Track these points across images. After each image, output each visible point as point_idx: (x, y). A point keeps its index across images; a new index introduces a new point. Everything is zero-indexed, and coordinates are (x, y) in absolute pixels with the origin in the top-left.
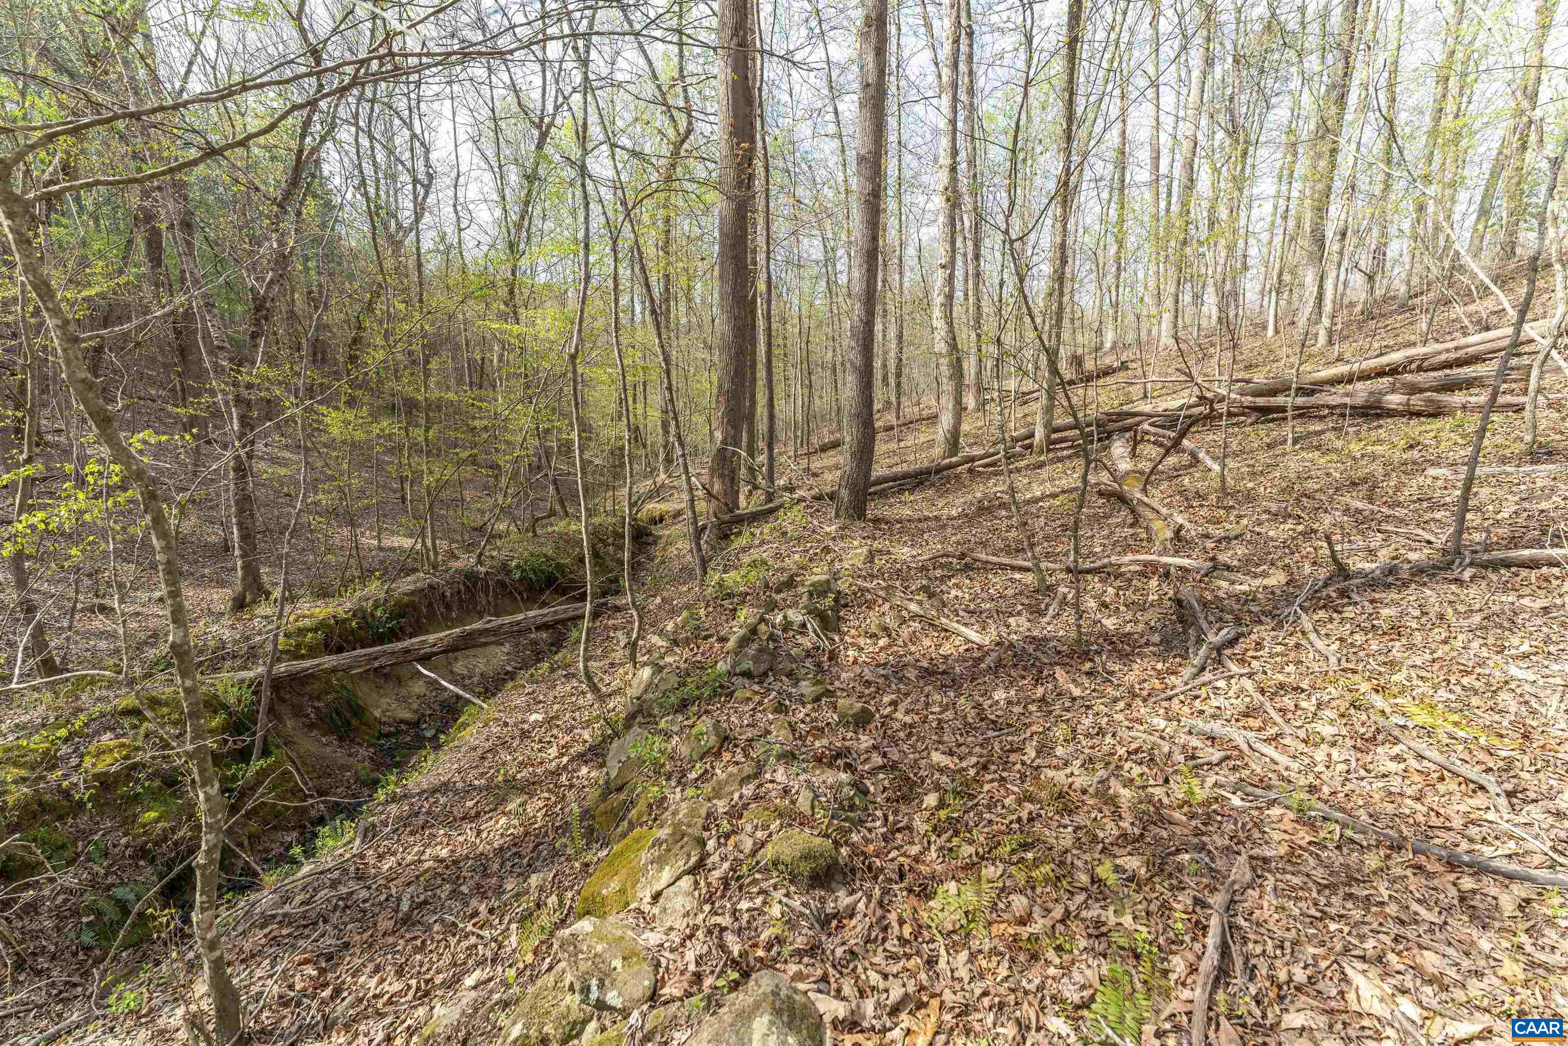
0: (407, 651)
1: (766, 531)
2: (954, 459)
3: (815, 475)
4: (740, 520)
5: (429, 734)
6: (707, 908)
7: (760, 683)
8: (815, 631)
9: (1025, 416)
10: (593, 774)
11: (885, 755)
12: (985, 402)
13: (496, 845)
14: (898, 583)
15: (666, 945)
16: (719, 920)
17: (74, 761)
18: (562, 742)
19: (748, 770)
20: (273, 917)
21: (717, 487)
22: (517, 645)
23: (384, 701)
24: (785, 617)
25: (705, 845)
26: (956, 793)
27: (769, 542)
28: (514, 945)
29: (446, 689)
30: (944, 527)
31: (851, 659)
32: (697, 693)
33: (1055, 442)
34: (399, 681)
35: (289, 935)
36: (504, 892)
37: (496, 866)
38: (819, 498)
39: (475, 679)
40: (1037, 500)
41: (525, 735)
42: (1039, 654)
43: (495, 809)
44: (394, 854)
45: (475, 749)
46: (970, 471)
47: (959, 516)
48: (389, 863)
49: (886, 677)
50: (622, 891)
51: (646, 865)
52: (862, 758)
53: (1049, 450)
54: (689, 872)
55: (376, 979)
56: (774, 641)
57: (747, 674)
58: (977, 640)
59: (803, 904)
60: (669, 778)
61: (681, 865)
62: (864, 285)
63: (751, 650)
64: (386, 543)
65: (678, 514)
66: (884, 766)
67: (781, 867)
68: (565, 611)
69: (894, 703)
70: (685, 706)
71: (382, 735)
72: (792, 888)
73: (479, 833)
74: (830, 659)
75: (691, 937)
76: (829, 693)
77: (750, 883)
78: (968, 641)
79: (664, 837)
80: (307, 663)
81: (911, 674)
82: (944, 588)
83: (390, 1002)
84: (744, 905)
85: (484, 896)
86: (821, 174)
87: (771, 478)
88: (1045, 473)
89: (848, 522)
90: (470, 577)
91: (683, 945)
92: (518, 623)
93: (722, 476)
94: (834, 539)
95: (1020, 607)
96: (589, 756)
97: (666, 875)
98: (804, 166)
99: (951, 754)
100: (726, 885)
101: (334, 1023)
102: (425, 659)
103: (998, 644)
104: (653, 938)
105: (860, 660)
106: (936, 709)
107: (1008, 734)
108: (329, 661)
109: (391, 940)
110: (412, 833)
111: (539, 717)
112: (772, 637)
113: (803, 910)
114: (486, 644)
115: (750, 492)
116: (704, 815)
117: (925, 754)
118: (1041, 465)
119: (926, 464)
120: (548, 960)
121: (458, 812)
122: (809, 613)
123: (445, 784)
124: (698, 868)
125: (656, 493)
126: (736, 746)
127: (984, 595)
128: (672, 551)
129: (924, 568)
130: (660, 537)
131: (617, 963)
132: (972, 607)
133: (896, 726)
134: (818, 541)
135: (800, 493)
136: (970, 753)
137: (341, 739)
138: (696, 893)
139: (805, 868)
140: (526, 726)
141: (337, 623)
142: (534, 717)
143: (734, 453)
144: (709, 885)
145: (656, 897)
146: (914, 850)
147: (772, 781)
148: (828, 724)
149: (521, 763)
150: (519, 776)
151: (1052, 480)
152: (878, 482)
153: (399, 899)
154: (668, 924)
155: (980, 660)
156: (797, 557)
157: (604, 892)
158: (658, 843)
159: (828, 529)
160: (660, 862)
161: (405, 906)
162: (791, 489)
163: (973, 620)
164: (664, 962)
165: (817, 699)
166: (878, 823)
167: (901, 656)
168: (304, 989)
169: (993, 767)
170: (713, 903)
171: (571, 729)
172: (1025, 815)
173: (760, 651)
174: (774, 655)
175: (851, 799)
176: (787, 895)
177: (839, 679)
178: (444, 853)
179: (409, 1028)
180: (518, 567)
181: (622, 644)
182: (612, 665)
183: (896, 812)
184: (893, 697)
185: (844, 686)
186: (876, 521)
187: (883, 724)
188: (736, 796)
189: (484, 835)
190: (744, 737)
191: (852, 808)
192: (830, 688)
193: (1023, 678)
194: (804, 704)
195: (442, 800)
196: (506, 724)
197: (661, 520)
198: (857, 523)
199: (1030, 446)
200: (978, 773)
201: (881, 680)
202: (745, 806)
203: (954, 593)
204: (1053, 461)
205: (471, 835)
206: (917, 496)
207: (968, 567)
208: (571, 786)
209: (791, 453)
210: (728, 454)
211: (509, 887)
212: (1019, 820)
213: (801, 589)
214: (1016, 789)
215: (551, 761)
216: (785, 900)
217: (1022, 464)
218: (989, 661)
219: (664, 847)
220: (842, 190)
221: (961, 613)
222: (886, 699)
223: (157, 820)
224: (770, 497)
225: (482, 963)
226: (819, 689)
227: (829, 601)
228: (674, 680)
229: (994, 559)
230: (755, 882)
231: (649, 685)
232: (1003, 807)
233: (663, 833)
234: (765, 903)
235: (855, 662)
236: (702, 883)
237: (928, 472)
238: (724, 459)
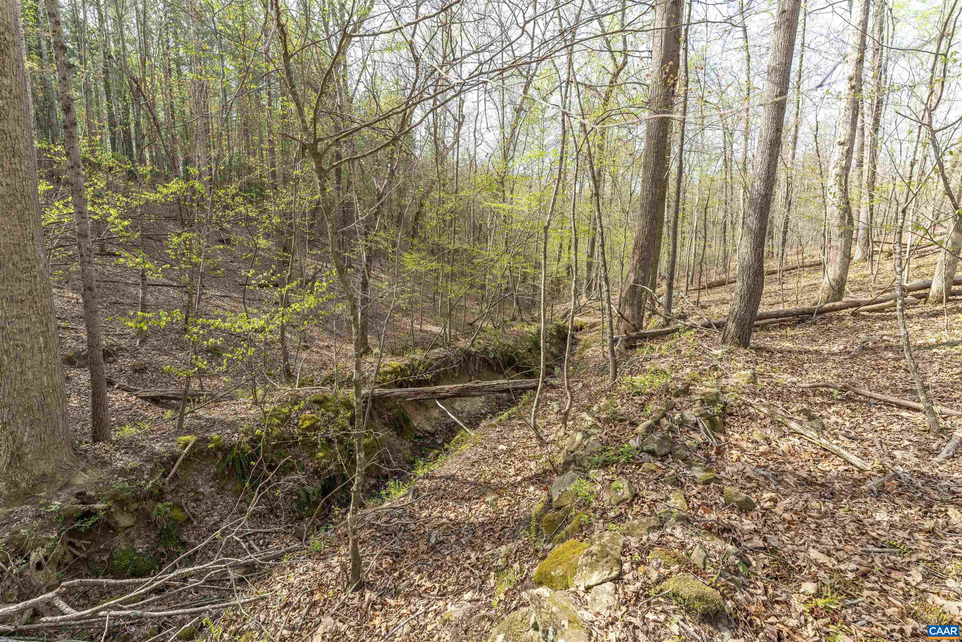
0: (434, 393)
1: (663, 347)
2: (838, 304)
3: (703, 307)
4: (644, 337)
5: (439, 442)
6: (624, 609)
7: (662, 461)
8: (705, 430)
9: (918, 267)
10: (537, 492)
11: (765, 540)
12: (874, 253)
13: (480, 520)
14: (779, 403)
15: (596, 623)
16: (633, 620)
17: (296, 421)
18: (517, 467)
19: (654, 522)
20: (374, 525)
21: (628, 312)
22: (488, 398)
23: (419, 418)
24: (682, 416)
25: (622, 565)
26: (834, 590)
27: (666, 356)
28: (493, 585)
29: (449, 417)
30: (825, 360)
31: (735, 457)
32: (615, 458)
33: (954, 294)
34: (427, 408)
35: (380, 537)
36: (484, 550)
37: (480, 533)
38: (708, 326)
39: (465, 414)
40: (930, 347)
41: (496, 456)
42: (928, 489)
43: (479, 498)
44: (427, 508)
45: (469, 459)
46: (854, 314)
47: (841, 353)
48: (425, 513)
49: (766, 478)
50: (564, 577)
51: (581, 565)
52: (746, 537)
53: (948, 301)
54: (612, 580)
55: (418, 576)
56: (673, 432)
57: (652, 453)
58: (859, 464)
59: (695, 631)
60: (595, 511)
61: (606, 574)
62: (765, 167)
63: (657, 436)
64: (424, 327)
65: (594, 325)
66: (765, 548)
67: (679, 599)
68: (521, 383)
69: (774, 501)
70: (607, 466)
71: (417, 437)
72: (688, 617)
73: (471, 510)
74: (718, 453)
75: (612, 624)
76: (717, 480)
77: (655, 603)
78: (847, 462)
79: (594, 551)
80: (387, 391)
81: (791, 480)
82: (824, 413)
83: (425, 591)
84: (651, 616)
85: (473, 549)
86: (727, 79)
87: (669, 307)
88: (941, 322)
89: (733, 347)
90: (468, 354)
91: (607, 626)
92: (493, 386)
93: (632, 305)
94: (721, 360)
95: (907, 443)
96: (534, 480)
97: (595, 578)
98: (712, 74)
99: (829, 554)
100: (638, 599)
101: (399, 593)
102: (442, 399)
103: (880, 472)
104: (588, 616)
105: (743, 460)
106: (815, 514)
107: (891, 553)
108: (397, 391)
109: (425, 557)
110: (437, 500)
111: (504, 448)
112: (671, 429)
113: (696, 635)
114: (474, 396)
115: (650, 316)
116: (621, 544)
117: (802, 548)
118: (936, 315)
119: (807, 306)
120: (515, 602)
121: (460, 494)
122: (701, 416)
123: (453, 476)
124: (617, 579)
125: (578, 310)
126: (645, 503)
127: (867, 426)
128: (589, 353)
129: (803, 394)
130: (579, 340)
131: (565, 623)
132: (853, 434)
133: (776, 519)
134: (707, 360)
135: (691, 320)
136: (849, 559)
137: (398, 435)
138: (617, 596)
139: (699, 606)
140: (497, 452)
141: (402, 370)
142: (501, 447)
143: (643, 290)
144: (625, 594)
145: (588, 589)
146: (793, 622)
147: (672, 535)
148: (716, 503)
149: (494, 474)
150: (492, 481)
151: (949, 328)
152: (762, 317)
153: (430, 535)
154: (597, 609)
155: (863, 481)
156: (688, 370)
157: (553, 573)
158: (590, 554)
159: (715, 352)
160: (592, 567)
161: (433, 540)
162: (684, 317)
163: (853, 446)
164: (594, 634)
165: (707, 482)
166: (759, 591)
167: (780, 463)
168: (386, 569)
169: (873, 578)
170: (628, 607)
171: (522, 460)
172: (908, 630)
173: (663, 438)
174: (673, 443)
175: (736, 566)
176: (683, 620)
177: (724, 470)
178: (452, 516)
179: (435, 610)
180: (493, 350)
181: (555, 411)
182: (549, 423)
183: (775, 588)
184: (773, 495)
185: (729, 477)
186: (759, 349)
187: (763, 515)
188: (645, 538)
189: (474, 512)
190: (650, 497)
191: (737, 573)
192: (717, 476)
193: (910, 507)
194: (696, 484)
195: (452, 485)
196: (485, 448)
197: (581, 329)
198: (742, 350)
199: (926, 296)
200: (857, 578)
201: (761, 479)
202: (652, 547)
203: (833, 419)
204: (951, 311)
205: (466, 510)
206: (798, 332)
207: (849, 399)
208: (524, 497)
209: (684, 289)
210: (638, 290)
211: (488, 548)
212: (902, 631)
213: (694, 397)
214: (899, 603)
215: (511, 477)
216: (681, 623)
217: (914, 311)
218: (871, 484)
219: (595, 558)
220: (745, 88)
221: (841, 437)
222: (767, 495)
223: (323, 458)
224: (668, 322)
225: (473, 588)
226: (709, 475)
227: (717, 409)
228: (598, 446)
229: (879, 396)
230: (658, 603)
231: (579, 445)
232: (884, 615)
233: (595, 548)
234: (666, 620)
235: (738, 460)
236: (620, 591)
237: (810, 313)
238: (635, 293)
